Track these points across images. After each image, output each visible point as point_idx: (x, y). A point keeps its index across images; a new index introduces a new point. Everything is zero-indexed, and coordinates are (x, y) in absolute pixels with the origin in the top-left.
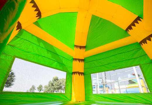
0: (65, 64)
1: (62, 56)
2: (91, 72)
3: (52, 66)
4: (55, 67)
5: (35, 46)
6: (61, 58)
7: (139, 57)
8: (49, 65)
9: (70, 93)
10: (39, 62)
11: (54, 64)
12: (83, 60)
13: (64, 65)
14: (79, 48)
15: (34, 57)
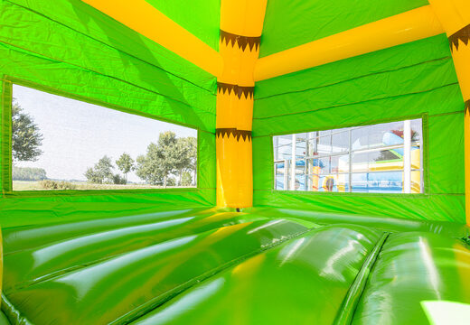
0: (189, 102)
1: (177, 73)
2: (273, 131)
3: (149, 112)
4: (159, 114)
5: (71, 34)
6: (177, 82)
7: (430, 91)
8: (137, 108)
9: (211, 186)
10: (101, 97)
11: (153, 103)
12: (249, 91)
13: (189, 106)
14: (236, 43)
15: (79, 79)
